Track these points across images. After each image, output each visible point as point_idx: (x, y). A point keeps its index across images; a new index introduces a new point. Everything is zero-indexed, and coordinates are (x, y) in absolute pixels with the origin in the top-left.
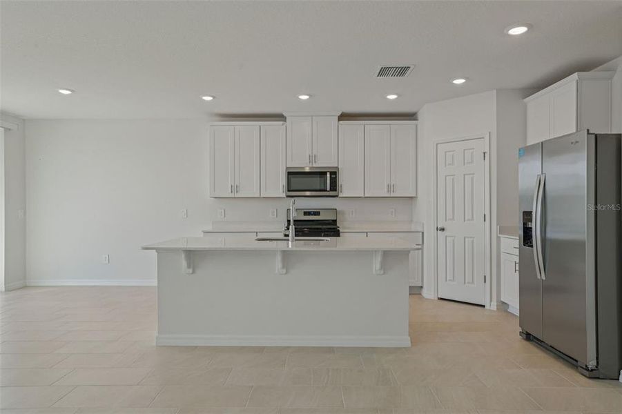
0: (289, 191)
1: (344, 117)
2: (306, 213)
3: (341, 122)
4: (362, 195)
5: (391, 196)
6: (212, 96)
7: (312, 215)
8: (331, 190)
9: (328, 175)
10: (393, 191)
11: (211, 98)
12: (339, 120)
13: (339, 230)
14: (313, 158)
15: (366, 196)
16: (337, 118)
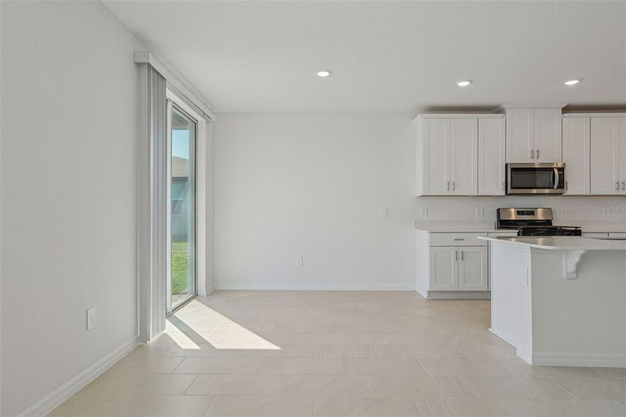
1: (568, 109)
2: (519, 213)
3: (564, 115)
4: (588, 193)
5: (621, 194)
6: (469, 81)
7: (526, 214)
8: (558, 188)
9: (556, 171)
11: (468, 83)
12: (563, 113)
13: (580, 231)
14: (536, 153)
15: (592, 194)
16: (561, 110)
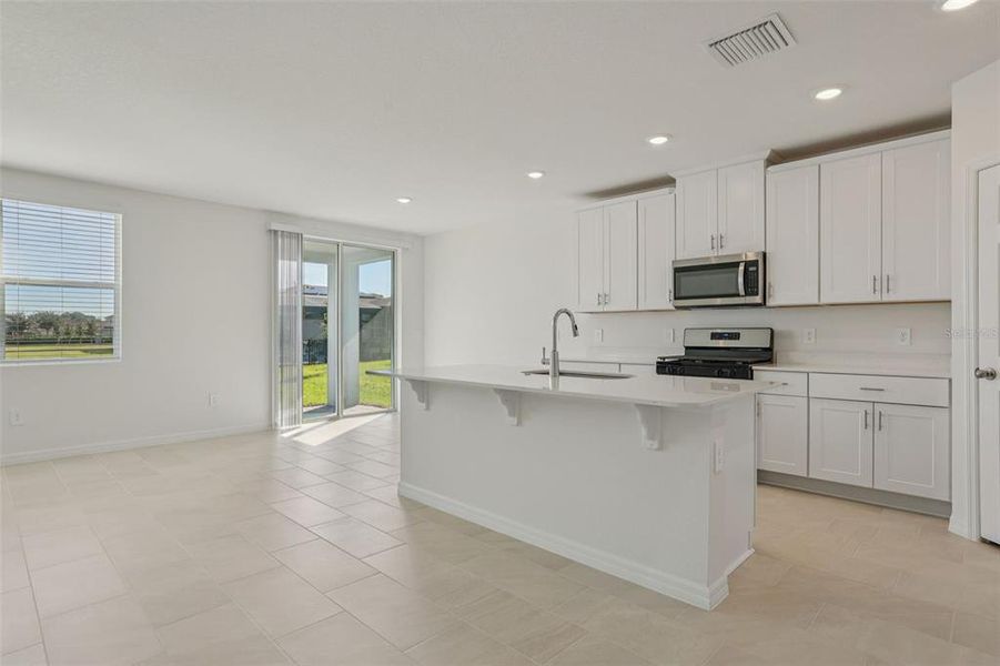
0: (675, 299)
1: (778, 157)
2: (714, 336)
3: (769, 169)
4: (816, 302)
5: (885, 299)
6: (542, 172)
7: (725, 338)
8: (747, 293)
9: (741, 268)
10: (888, 290)
12: (767, 166)
14: (718, 241)
15: (824, 300)
16: (762, 164)
